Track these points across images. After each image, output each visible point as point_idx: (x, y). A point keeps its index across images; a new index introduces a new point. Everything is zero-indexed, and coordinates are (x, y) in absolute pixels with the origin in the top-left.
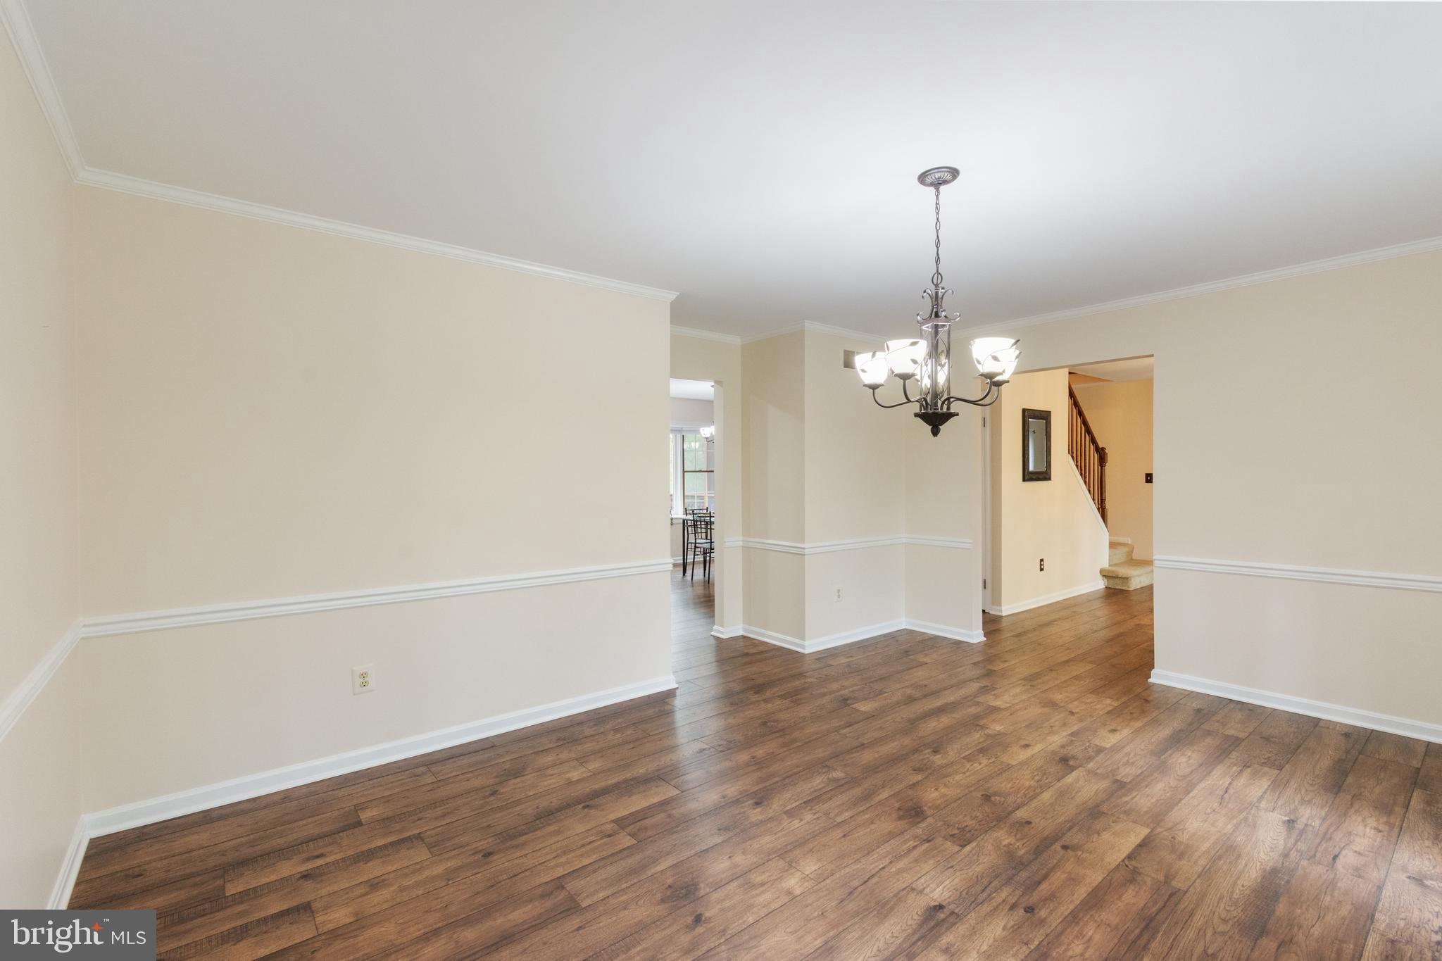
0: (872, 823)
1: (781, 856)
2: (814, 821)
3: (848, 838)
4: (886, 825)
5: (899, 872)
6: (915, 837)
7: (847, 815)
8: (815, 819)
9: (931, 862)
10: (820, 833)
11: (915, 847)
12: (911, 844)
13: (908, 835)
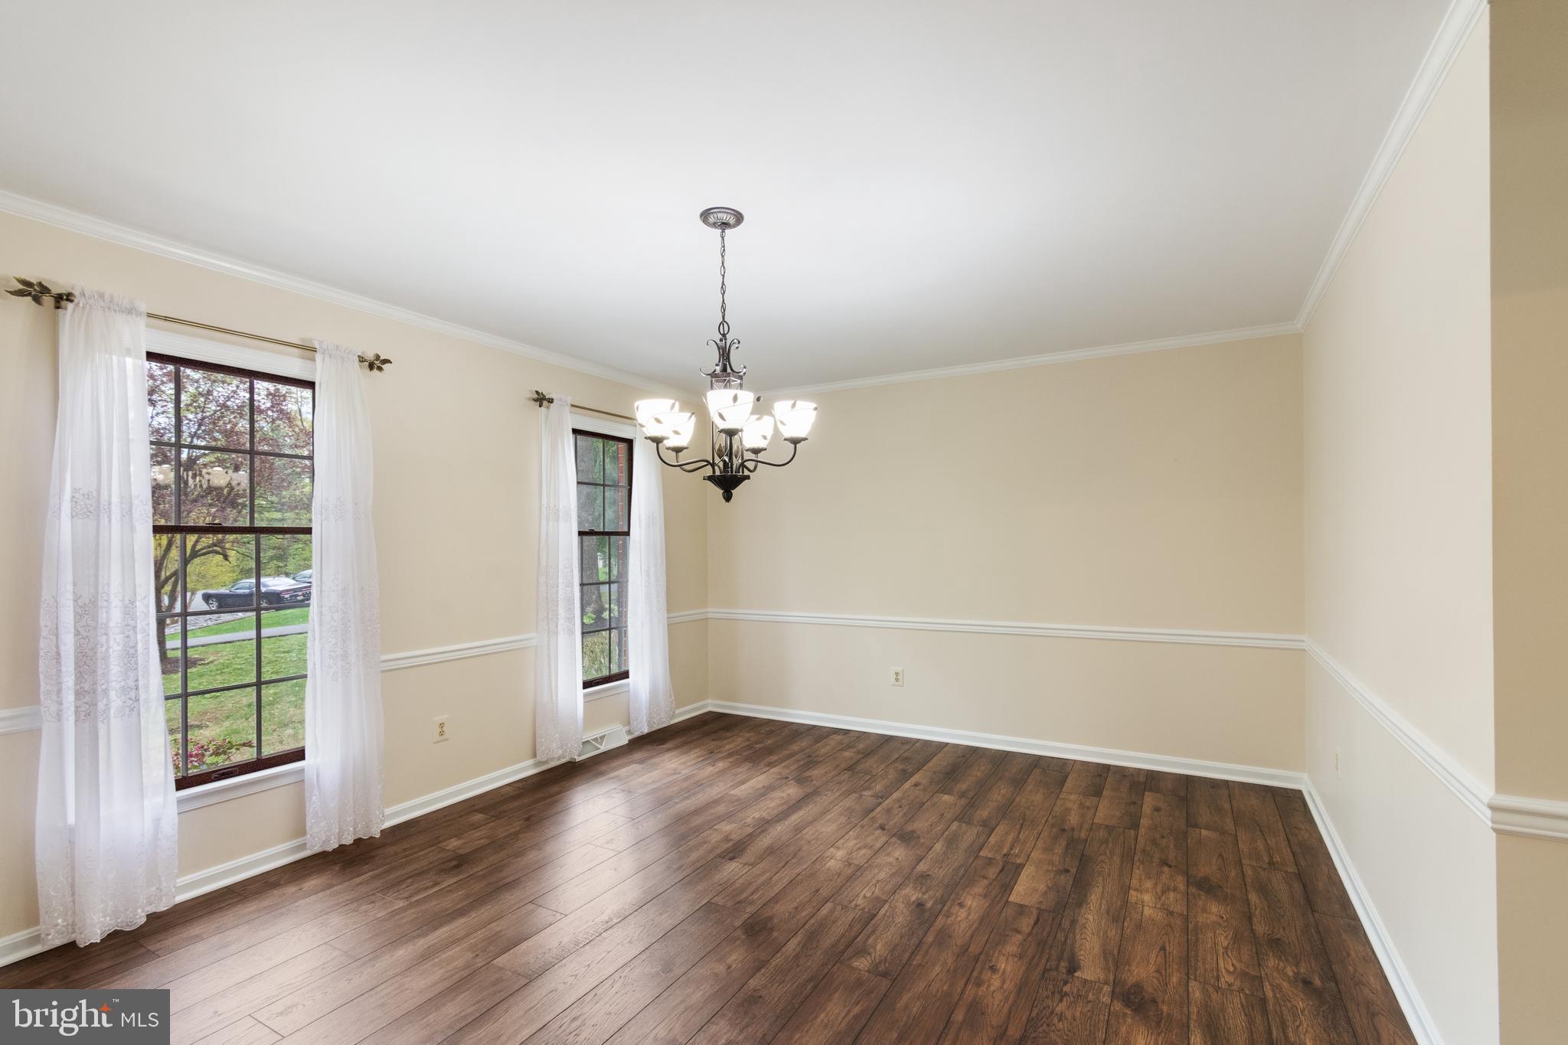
0: (796, 908)
1: (859, 868)
2: (852, 898)
3: (813, 890)
4: (782, 909)
5: (763, 873)
6: (752, 903)
7: (824, 911)
8: (853, 900)
9: (738, 885)
10: (840, 889)
11: (752, 894)
12: (755, 897)
13: (760, 902)
